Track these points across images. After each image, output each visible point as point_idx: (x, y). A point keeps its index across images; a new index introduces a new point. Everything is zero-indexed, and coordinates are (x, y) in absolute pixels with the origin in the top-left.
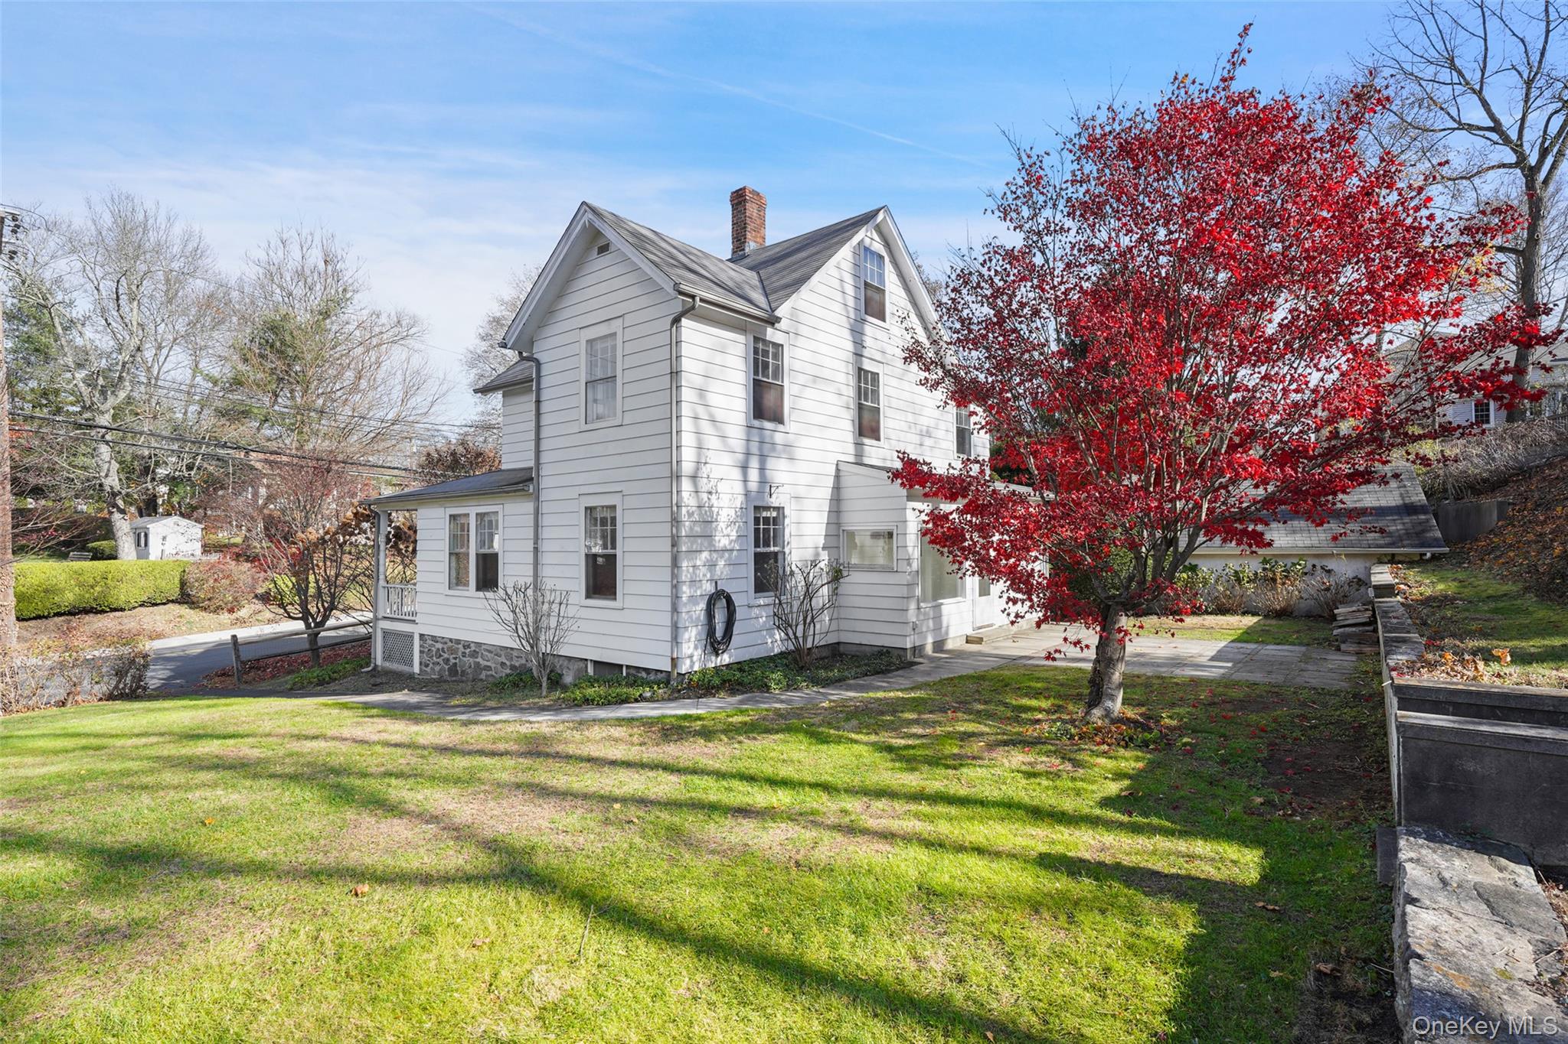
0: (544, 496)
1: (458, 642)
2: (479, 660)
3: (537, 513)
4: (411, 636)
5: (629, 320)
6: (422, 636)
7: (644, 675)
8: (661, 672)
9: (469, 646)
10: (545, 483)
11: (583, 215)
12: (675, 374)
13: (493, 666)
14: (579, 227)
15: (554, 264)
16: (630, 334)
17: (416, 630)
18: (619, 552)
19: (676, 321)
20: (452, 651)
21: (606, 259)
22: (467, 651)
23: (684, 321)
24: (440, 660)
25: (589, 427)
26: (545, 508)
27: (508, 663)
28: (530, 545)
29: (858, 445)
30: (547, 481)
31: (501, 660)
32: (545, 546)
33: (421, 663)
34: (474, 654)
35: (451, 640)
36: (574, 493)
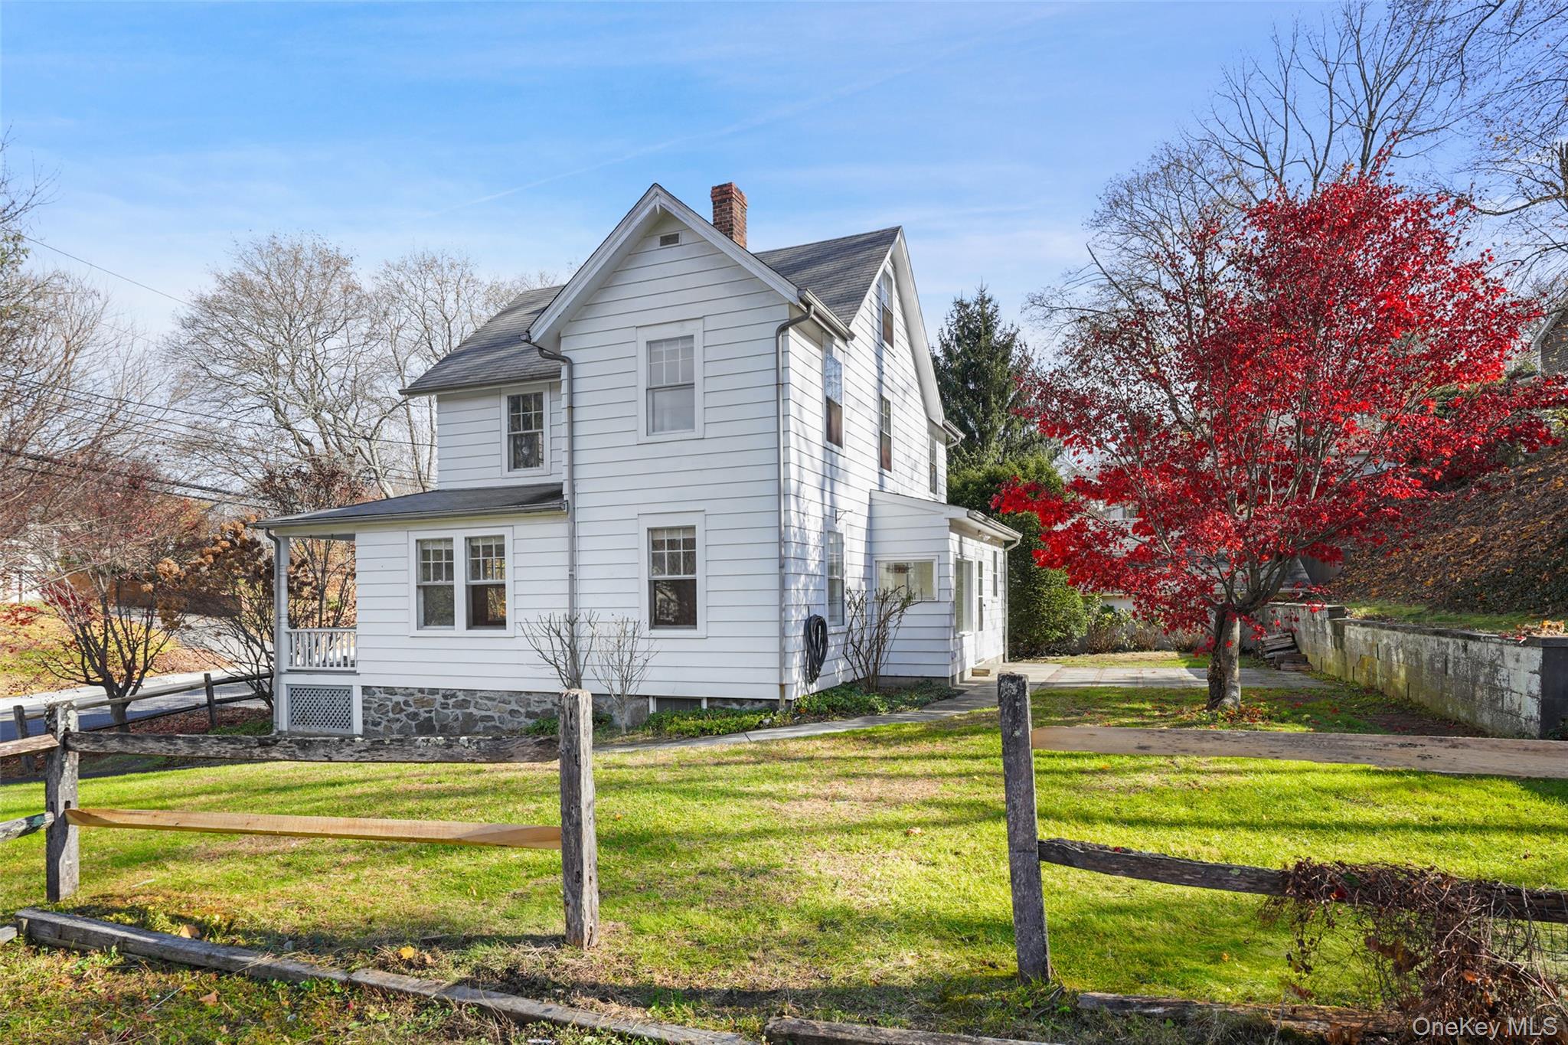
0: (579, 516)
1: (434, 691)
2: (472, 710)
3: (573, 536)
4: (348, 691)
5: (711, 323)
6: (366, 689)
7: (735, 706)
8: (760, 700)
9: (454, 696)
10: (580, 502)
11: (653, 198)
12: (781, 385)
13: (496, 716)
14: (646, 212)
15: (608, 249)
16: (711, 338)
17: (356, 683)
18: (699, 576)
19: (783, 329)
20: (421, 703)
21: (671, 252)
22: (451, 702)
23: (791, 331)
24: (402, 717)
25: (651, 439)
26: (581, 530)
27: (522, 710)
28: (565, 573)
29: (881, 474)
30: (587, 500)
31: (509, 707)
32: (582, 573)
33: (365, 723)
34: (464, 704)
35: (421, 691)
36: (633, 512)
